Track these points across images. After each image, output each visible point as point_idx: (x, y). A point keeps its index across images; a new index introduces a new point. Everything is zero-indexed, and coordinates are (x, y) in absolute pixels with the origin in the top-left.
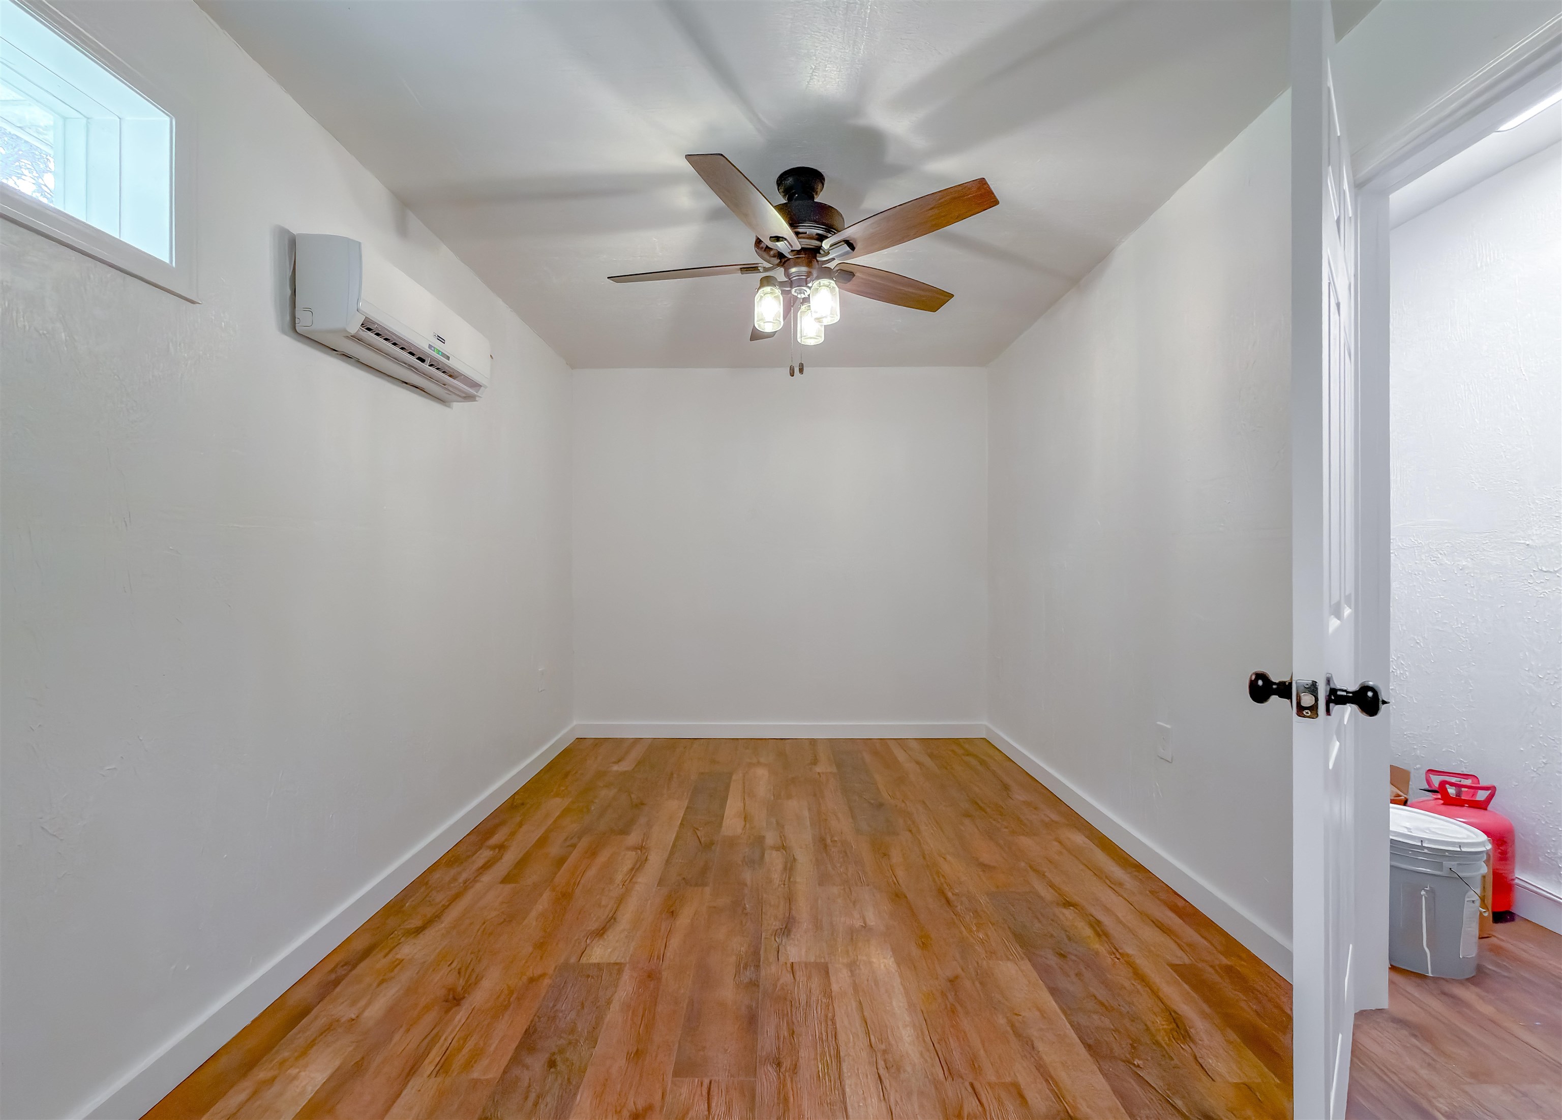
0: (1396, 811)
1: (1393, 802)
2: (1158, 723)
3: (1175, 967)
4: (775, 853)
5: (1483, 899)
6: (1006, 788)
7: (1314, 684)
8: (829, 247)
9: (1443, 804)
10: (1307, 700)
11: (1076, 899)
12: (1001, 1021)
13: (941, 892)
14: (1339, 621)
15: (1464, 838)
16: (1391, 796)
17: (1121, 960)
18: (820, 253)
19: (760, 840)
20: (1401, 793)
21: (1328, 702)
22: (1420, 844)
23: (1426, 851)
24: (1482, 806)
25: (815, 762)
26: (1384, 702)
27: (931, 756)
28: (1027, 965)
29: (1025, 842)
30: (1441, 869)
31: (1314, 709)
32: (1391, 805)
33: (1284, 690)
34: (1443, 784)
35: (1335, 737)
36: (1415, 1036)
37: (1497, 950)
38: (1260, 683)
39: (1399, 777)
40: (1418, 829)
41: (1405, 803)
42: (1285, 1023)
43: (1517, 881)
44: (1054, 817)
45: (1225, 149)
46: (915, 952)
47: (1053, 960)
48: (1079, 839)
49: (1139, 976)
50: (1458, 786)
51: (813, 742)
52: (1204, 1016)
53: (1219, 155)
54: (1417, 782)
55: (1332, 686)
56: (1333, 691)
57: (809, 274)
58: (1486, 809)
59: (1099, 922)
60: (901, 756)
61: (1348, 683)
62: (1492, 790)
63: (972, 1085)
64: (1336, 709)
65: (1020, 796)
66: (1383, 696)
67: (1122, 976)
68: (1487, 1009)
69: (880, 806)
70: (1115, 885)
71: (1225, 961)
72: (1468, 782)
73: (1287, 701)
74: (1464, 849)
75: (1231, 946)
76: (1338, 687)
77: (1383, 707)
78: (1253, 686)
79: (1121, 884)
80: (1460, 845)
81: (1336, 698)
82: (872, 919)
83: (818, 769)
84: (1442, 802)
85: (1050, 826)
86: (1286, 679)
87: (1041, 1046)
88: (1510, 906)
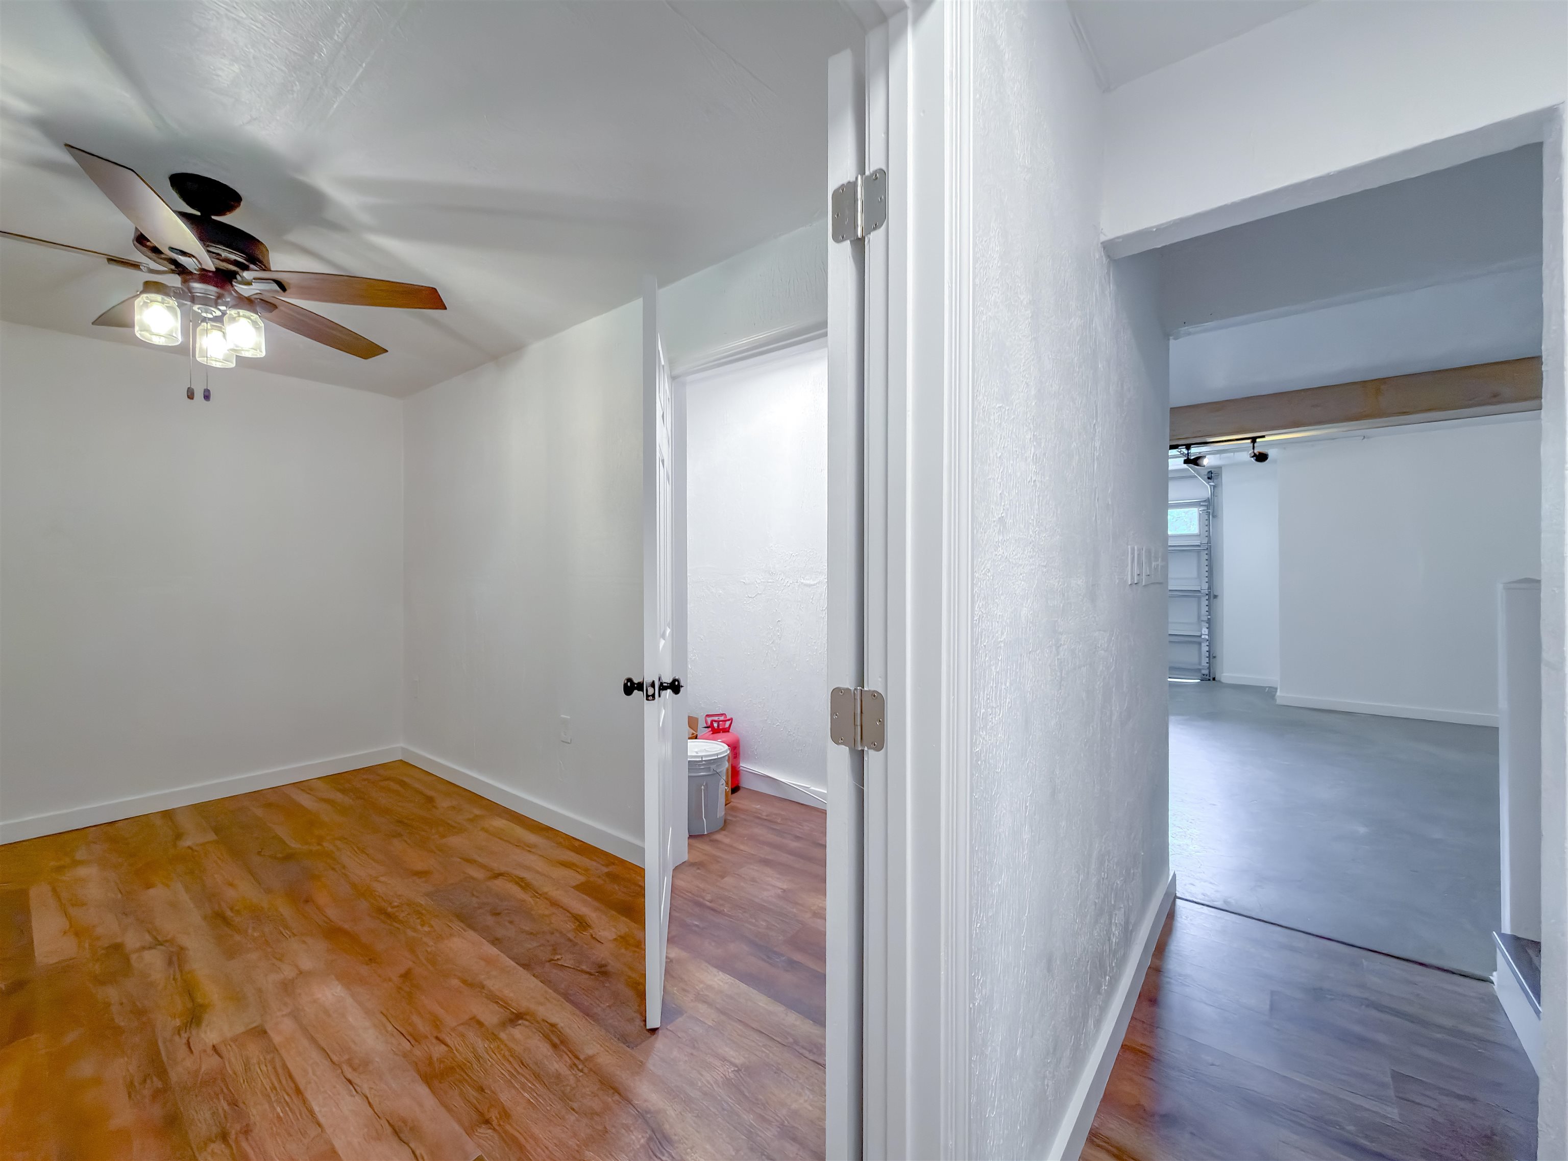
0: (692, 744)
1: (689, 738)
2: (562, 716)
3: (577, 888)
4: (148, 956)
5: (727, 784)
6: (430, 800)
7: (653, 682)
8: (252, 278)
9: (712, 734)
10: (651, 691)
11: (503, 869)
12: (455, 982)
13: (382, 911)
14: (664, 641)
15: (719, 751)
16: (689, 735)
17: (541, 898)
18: (236, 278)
19: (117, 948)
20: (694, 732)
21: (660, 690)
22: (701, 760)
23: (704, 762)
24: (726, 730)
25: (179, 836)
26: (682, 686)
27: (343, 791)
28: (471, 934)
29: (454, 841)
30: (710, 771)
31: (653, 696)
32: (689, 740)
33: (640, 687)
34: (712, 721)
35: (663, 708)
36: (698, 868)
37: (734, 809)
38: (629, 684)
39: (692, 722)
40: (701, 751)
41: (696, 738)
42: (641, 892)
43: (741, 768)
44: (477, 812)
45: (604, 315)
46: (364, 970)
47: (490, 920)
48: (499, 823)
49: (554, 903)
50: (718, 722)
51: (167, 815)
52: (596, 909)
53: (599, 317)
54: (702, 724)
55: (661, 681)
56: (661, 684)
57: (219, 297)
58: (729, 732)
59: (522, 879)
60: (305, 800)
61: (668, 680)
62: (731, 719)
63: (437, 1038)
64: (663, 693)
65: (444, 803)
66: (682, 683)
67: (542, 908)
68: (727, 841)
69: (289, 857)
70: (529, 848)
71: (605, 870)
72: (722, 718)
73: (641, 692)
74: (719, 757)
75: (610, 859)
76: (664, 681)
77: (682, 689)
78: (625, 685)
79: (535, 846)
80: (717, 755)
81: (663, 687)
82: (306, 963)
83: (187, 842)
84: (711, 732)
85: (473, 820)
86: (641, 680)
87: (489, 983)
88: (738, 783)
